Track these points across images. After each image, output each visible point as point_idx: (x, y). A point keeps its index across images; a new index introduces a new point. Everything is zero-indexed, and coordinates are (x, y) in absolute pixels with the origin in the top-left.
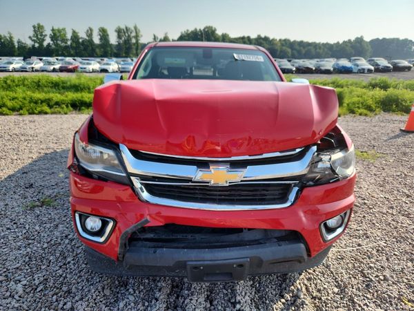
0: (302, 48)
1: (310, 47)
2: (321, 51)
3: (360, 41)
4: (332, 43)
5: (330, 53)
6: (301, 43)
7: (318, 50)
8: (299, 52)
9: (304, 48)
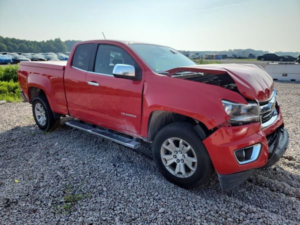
0: (15, 44)
1: (22, 44)
2: (33, 47)
3: (58, 41)
4: (39, 41)
5: (40, 49)
6: (13, 40)
7: (30, 46)
8: (14, 47)
9: (17, 44)
